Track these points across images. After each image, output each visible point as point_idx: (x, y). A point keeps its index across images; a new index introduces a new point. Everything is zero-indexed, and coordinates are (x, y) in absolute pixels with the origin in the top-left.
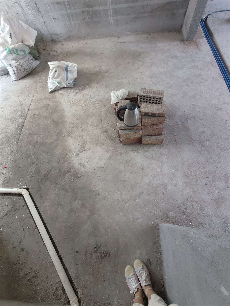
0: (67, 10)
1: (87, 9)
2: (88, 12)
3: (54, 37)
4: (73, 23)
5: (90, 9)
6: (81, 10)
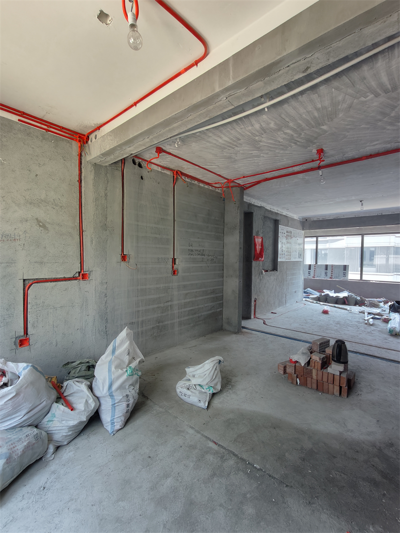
1: (158, 324)
2: (158, 327)
6: (152, 326)
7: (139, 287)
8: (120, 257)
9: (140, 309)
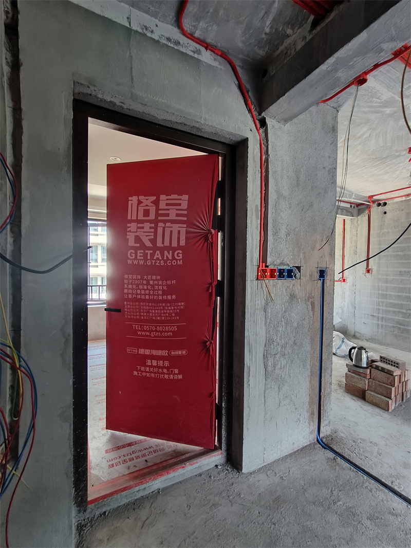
0: (378, 321)
1: (399, 326)
2: (399, 328)
3: (357, 335)
4: (380, 330)
5: (402, 327)
6: (392, 325)
7: (380, 292)
8: (365, 270)
9: (381, 308)
